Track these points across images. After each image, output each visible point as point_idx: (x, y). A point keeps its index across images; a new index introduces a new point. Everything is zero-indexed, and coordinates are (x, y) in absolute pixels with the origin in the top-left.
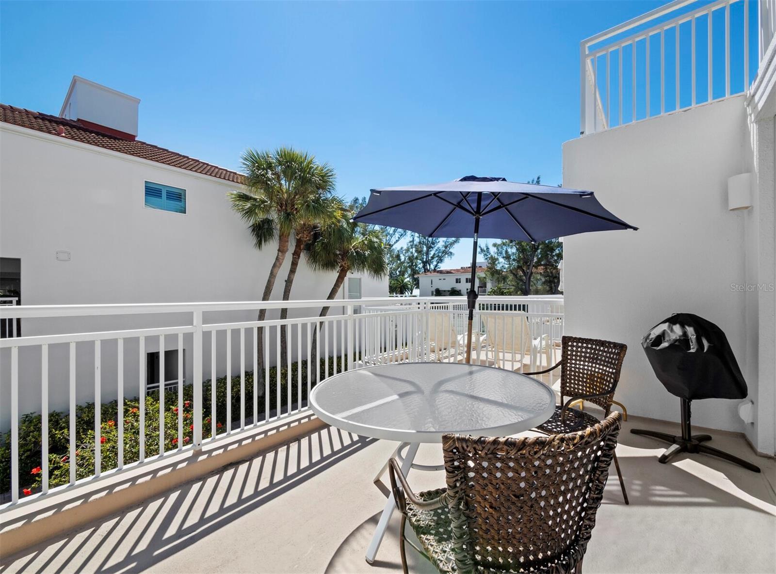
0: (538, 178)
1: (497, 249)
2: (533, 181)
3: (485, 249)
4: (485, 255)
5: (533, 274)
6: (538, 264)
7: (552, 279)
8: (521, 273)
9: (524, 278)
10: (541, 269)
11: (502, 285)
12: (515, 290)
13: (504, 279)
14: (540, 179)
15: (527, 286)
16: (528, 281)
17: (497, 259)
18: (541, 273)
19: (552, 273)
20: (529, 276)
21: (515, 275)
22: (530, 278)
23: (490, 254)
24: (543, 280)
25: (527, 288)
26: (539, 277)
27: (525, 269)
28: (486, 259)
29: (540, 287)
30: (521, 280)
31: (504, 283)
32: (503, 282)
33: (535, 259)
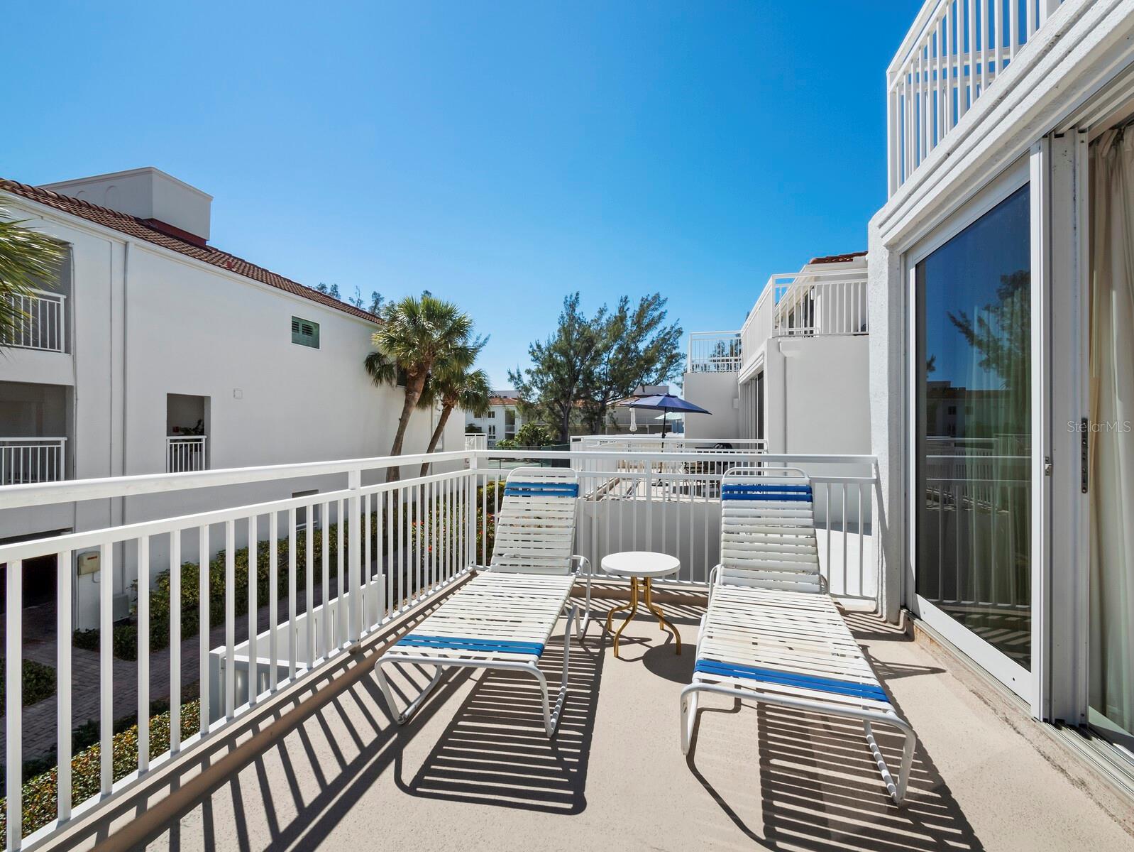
0: (577, 294)
1: (532, 376)
2: (571, 296)
3: (516, 376)
4: (516, 383)
5: (572, 410)
6: (577, 397)
7: (592, 415)
8: (557, 408)
9: (562, 413)
10: (580, 403)
11: (536, 421)
12: (551, 428)
13: (540, 414)
14: (580, 296)
15: (566, 422)
16: (566, 418)
17: (531, 389)
18: (580, 408)
19: (592, 408)
20: (567, 410)
21: (552, 409)
22: (568, 414)
23: (522, 382)
24: (583, 417)
25: (566, 426)
26: (578, 412)
27: (562, 402)
28: (518, 388)
29: (578, 424)
30: (559, 416)
31: (539, 419)
32: (537, 418)
33: (575, 391)
